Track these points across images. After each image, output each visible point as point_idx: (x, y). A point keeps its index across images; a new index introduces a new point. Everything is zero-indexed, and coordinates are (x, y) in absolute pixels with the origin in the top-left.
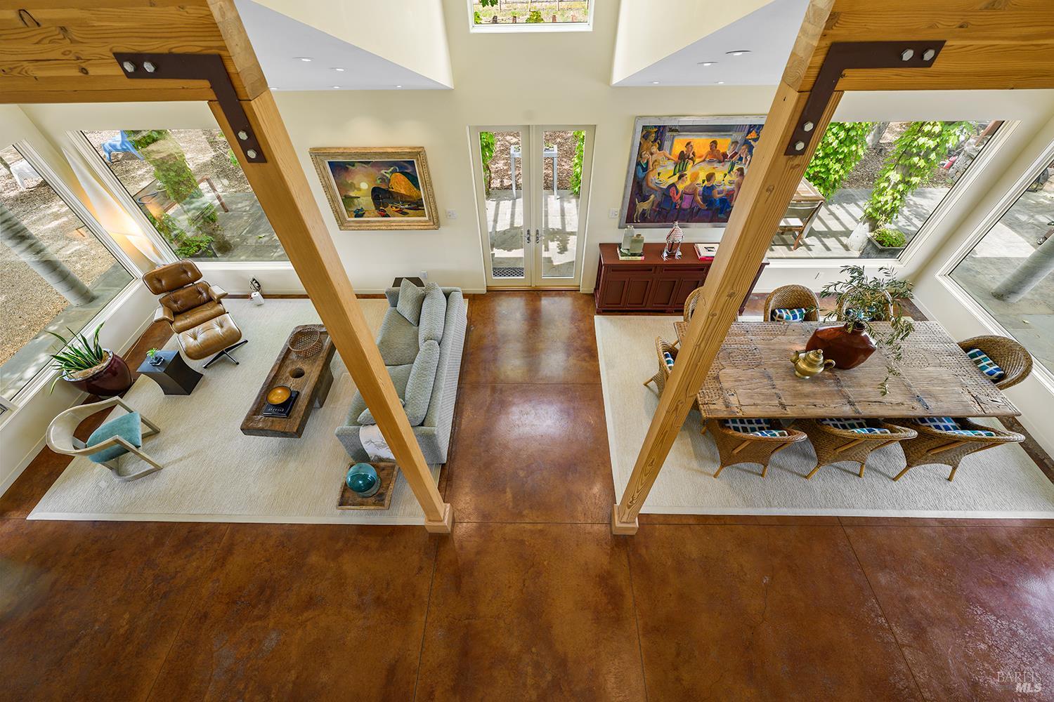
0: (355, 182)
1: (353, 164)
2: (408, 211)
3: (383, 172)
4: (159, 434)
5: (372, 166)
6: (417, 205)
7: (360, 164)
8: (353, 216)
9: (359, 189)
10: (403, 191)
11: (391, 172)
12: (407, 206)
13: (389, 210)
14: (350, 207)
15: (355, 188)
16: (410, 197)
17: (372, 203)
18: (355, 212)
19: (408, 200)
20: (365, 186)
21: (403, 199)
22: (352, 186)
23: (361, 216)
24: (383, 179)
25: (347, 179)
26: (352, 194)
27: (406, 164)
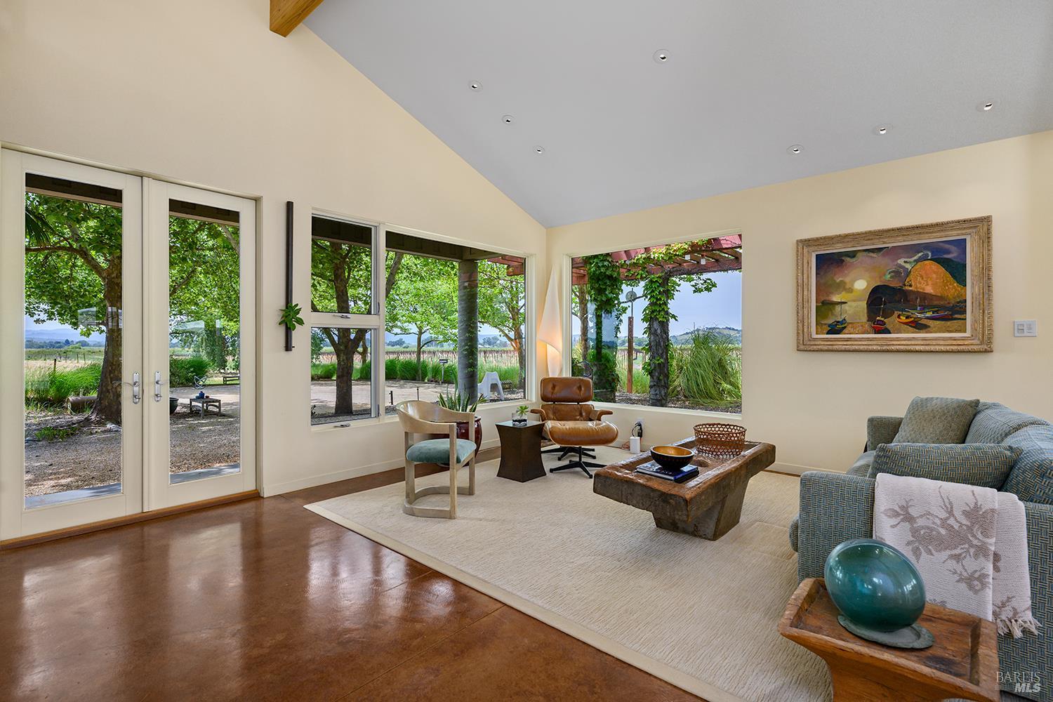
0: (847, 280)
1: (853, 255)
2: (930, 323)
3: (901, 261)
4: (472, 497)
5: (884, 255)
6: (951, 312)
7: (865, 253)
8: (825, 332)
9: (851, 290)
10: (929, 289)
11: (915, 261)
12: (929, 314)
13: (890, 322)
14: (826, 317)
15: (845, 289)
16: (941, 298)
17: (866, 311)
18: (829, 326)
19: (936, 303)
20: (861, 285)
21: (925, 301)
22: (842, 287)
23: (839, 332)
24: (899, 273)
25: (835, 278)
26: (836, 298)
27: (947, 246)
